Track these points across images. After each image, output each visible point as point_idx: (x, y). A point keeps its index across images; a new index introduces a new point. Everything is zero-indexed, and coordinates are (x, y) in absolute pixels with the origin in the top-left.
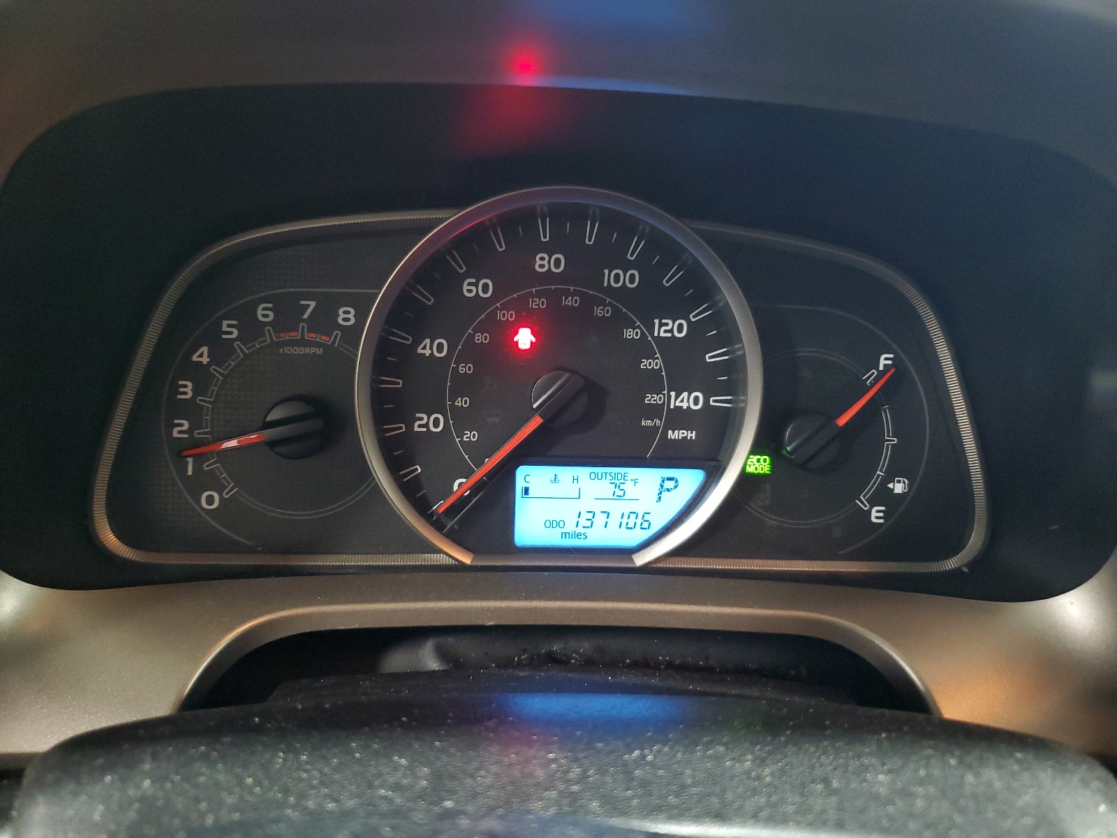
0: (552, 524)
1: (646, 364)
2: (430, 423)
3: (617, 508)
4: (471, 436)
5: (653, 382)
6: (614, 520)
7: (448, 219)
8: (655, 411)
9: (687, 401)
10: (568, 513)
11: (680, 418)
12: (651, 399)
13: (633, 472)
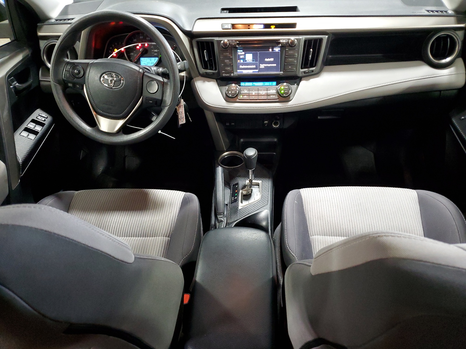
0: (144, 64)
1: (152, 47)
2: (132, 54)
3: (150, 62)
4: (136, 55)
5: (152, 49)
6: (150, 63)
7: (130, 34)
8: (153, 52)
9: (156, 51)
10: (146, 63)
11: (155, 52)
12: (152, 51)
13: (152, 58)
